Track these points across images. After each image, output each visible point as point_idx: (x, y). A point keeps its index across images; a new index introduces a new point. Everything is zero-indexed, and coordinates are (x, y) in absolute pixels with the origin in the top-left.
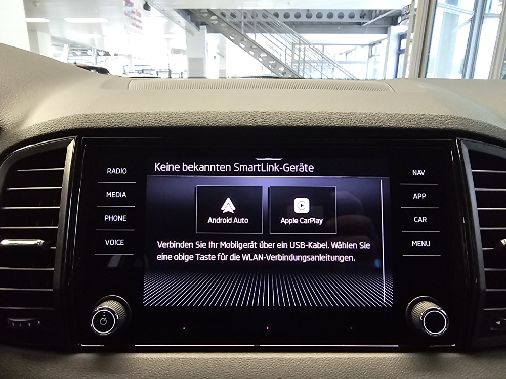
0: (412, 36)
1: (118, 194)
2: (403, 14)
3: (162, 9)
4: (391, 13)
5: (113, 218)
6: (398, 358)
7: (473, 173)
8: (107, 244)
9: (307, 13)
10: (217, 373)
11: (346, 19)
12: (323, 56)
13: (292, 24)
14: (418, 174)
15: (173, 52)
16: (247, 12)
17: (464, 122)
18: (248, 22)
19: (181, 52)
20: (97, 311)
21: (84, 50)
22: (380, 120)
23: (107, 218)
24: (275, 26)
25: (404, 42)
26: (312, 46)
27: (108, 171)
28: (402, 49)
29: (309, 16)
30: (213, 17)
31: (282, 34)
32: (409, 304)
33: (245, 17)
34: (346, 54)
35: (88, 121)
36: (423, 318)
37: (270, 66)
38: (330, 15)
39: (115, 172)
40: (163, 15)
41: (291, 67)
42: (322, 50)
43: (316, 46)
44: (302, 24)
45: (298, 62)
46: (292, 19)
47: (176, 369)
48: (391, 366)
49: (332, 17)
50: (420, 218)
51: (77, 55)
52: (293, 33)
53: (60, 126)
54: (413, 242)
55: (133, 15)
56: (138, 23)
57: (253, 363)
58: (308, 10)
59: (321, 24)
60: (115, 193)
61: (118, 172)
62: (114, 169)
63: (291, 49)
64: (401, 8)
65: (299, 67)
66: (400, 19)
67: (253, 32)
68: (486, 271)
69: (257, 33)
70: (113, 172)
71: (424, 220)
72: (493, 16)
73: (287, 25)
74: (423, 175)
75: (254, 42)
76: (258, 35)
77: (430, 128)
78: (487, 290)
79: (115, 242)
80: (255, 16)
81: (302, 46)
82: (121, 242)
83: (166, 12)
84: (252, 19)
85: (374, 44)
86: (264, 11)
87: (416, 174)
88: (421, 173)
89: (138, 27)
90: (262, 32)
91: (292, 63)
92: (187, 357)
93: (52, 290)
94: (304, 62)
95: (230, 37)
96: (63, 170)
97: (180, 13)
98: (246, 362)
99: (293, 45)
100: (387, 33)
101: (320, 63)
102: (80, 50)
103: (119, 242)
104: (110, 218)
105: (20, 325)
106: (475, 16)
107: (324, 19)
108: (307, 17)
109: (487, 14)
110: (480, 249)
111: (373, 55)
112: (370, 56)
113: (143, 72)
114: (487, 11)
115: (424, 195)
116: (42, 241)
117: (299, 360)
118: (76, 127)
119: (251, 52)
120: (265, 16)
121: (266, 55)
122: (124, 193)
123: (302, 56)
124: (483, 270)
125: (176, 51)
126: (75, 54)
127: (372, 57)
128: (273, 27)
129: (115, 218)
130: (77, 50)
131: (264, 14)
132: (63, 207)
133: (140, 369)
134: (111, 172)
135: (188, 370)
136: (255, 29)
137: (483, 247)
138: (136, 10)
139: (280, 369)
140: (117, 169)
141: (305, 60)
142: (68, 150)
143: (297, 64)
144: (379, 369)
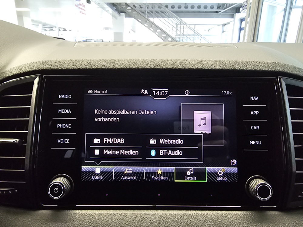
0: (249, 20)
1: (66, 111)
2: (243, 6)
3: (98, 3)
4: (236, 6)
5: (62, 126)
6: (240, 214)
7: (288, 98)
8: (59, 142)
9: (185, 5)
10: (127, 223)
11: (209, 9)
12: (194, 31)
13: (176, 12)
14: (254, 99)
15: (104, 29)
16: (149, 5)
17: (283, 66)
18: (150, 11)
19: (109, 29)
20: (52, 184)
21: (51, 28)
22: (230, 65)
23: (59, 126)
24: (166, 14)
25: (243, 23)
26: (188, 26)
27: (60, 97)
28: (242, 28)
29: (186, 7)
30: (129, 8)
31: (170, 18)
32: (248, 180)
33: (148, 8)
34: (209, 30)
35: (47, 65)
36: (256, 189)
37: (163, 38)
38: (199, 7)
39: (64, 97)
40: (99, 7)
41: (175, 38)
42: (194, 28)
43: (190, 26)
44: (182, 12)
45: (180, 35)
46: (176, 9)
47: (101, 220)
48: (236, 219)
49: (200, 8)
50: (255, 126)
51: (47, 31)
52: (177, 18)
53: (30, 68)
54: (250, 141)
55: (80, 6)
56: (83, 11)
57: (149, 217)
58: (186, 4)
59: (194, 12)
60: (64, 110)
61: (66, 97)
62: (63, 95)
63: (175, 27)
64: (242, 3)
65: (180, 38)
66: (241, 9)
67: (152, 17)
68: (296, 160)
69: (155, 17)
70: (62, 97)
71: (257, 128)
72: (298, 7)
73: (174, 13)
74: (257, 99)
75: (153, 23)
76: (156, 19)
77: (262, 70)
78: (297, 172)
79: (64, 141)
80: (154, 8)
81: (182, 26)
82: (68, 141)
83: (100, 5)
84: (152, 9)
85: (226, 25)
86: (159, 4)
87: (253, 99)
88: (256, 98)
89: (83, 13)
90: (158, 17)
91: (176, 36)
92: (108, 213)
93: (24, 170)
94: (183, 35)
95: (139, 20)
96: (31, 96)
97: (109, 6)
98: (145, 216)
99: (177, 25)
100: (233, 18)
101: (193, 36)
102: (49, 28)
103: (66, 141)
104: (61, 126)
105: (5, 192)
106: (286, 7)
107: (196, 9)
108: (185, 8)
109: (294, 6)
110: (293, 146)
111: (225, 31)
112: (223, 32)
113: (86, 41)
114: (294, 4)
115: (257, 112)
116: (18, 140)
117: (178, 215)
118: (39, 69)
119: (151, 29)
120: (160, 7)
121: (160, 31)
122: (70, 110)
123: (182, 31)
124: (294, 159)
125: (107, 29)
126: (45, 30)
127: (224, 32)
128: (164, 14)
129: (64, 126)
130: (47, 28)
131: (159, 6)
132: (31, 119)
133: (79, 220)
134: (61, 97)
135: (109, 221)
136: (153, 15)
137: (294, 145)
138: (82, 3)
139: (166, 221)
140: (65, 95)
141: (184, 34)
142: (34, 83)
143: (179, 37)
144: (228, 221)
